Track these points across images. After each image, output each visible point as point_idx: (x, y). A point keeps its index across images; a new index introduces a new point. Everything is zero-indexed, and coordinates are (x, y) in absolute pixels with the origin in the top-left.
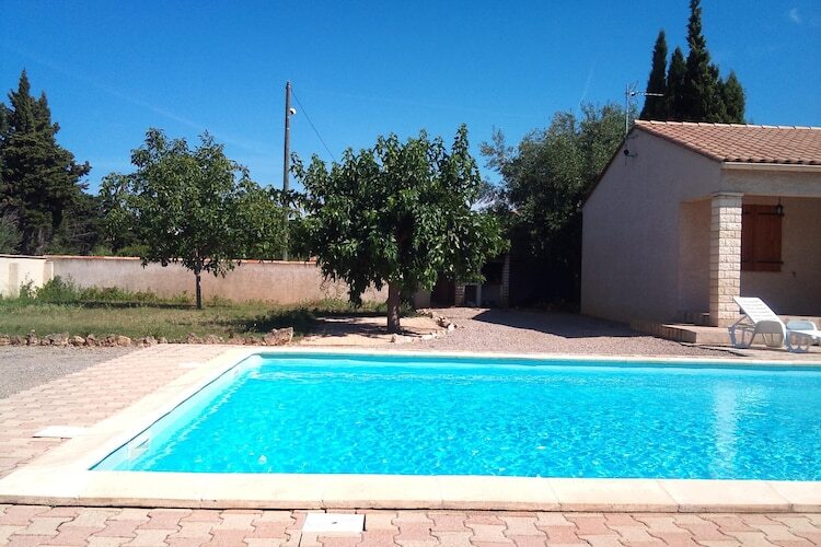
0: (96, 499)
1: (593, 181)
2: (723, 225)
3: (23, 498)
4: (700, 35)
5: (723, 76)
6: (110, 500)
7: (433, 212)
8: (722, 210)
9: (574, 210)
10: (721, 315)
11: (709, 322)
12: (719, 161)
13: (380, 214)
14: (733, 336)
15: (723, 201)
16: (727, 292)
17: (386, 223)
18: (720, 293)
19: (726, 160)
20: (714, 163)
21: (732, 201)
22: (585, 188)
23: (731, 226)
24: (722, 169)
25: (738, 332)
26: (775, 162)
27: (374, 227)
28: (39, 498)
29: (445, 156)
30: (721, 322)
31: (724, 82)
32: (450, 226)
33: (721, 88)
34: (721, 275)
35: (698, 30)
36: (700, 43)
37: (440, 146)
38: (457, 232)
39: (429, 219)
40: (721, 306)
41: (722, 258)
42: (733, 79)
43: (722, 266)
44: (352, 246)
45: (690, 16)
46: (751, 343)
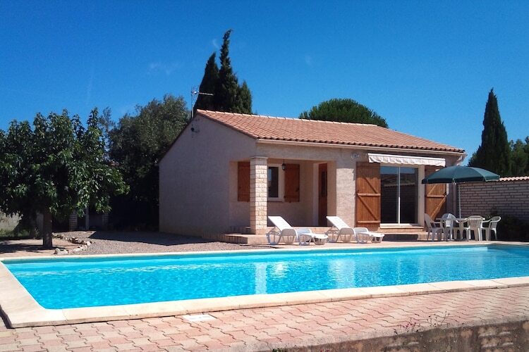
0: (77, 320)
1: (166, 147)
2: (257, 175)
3: (37, 323)
4: (228, 57)
5: (240, 83)
6: (84, 319)
7: (81, 165)
8: (257, 167)
9: (153, 166)
10: (257, 227)
11: (251, 232)
12: (254, 138)
13: (42, 167)
14: (268, 238)
15: (257, 162)
16: (260, 214)
17: (46, 173)
18: (256, 214)
19: (259, 138)
20: (251, 139)
21: (261, 162)
22: (159, 151)
23: (262, 176)
24: (257, 143)
25: (272, 236)
26: (284, 139)
27: (39, 175)
28: (46, 322)
29: (81, 127)
30: (257, 232)
31: (241, 87)
32: (90, 176)
33: (239, 91)
34: (257, 204)
35: (227, 54)
36: (228, 62)
37: (77, 121)
38: (95, 178)
39: (79, 171)
40: (257, 222)
41: (257, 194)
42: (245, 85)
43: (257, 199)
44: (22, 189)
45: (223, 43)
46: (279, 242)
